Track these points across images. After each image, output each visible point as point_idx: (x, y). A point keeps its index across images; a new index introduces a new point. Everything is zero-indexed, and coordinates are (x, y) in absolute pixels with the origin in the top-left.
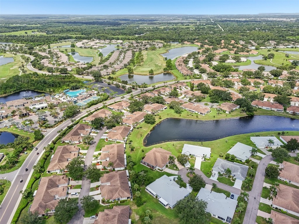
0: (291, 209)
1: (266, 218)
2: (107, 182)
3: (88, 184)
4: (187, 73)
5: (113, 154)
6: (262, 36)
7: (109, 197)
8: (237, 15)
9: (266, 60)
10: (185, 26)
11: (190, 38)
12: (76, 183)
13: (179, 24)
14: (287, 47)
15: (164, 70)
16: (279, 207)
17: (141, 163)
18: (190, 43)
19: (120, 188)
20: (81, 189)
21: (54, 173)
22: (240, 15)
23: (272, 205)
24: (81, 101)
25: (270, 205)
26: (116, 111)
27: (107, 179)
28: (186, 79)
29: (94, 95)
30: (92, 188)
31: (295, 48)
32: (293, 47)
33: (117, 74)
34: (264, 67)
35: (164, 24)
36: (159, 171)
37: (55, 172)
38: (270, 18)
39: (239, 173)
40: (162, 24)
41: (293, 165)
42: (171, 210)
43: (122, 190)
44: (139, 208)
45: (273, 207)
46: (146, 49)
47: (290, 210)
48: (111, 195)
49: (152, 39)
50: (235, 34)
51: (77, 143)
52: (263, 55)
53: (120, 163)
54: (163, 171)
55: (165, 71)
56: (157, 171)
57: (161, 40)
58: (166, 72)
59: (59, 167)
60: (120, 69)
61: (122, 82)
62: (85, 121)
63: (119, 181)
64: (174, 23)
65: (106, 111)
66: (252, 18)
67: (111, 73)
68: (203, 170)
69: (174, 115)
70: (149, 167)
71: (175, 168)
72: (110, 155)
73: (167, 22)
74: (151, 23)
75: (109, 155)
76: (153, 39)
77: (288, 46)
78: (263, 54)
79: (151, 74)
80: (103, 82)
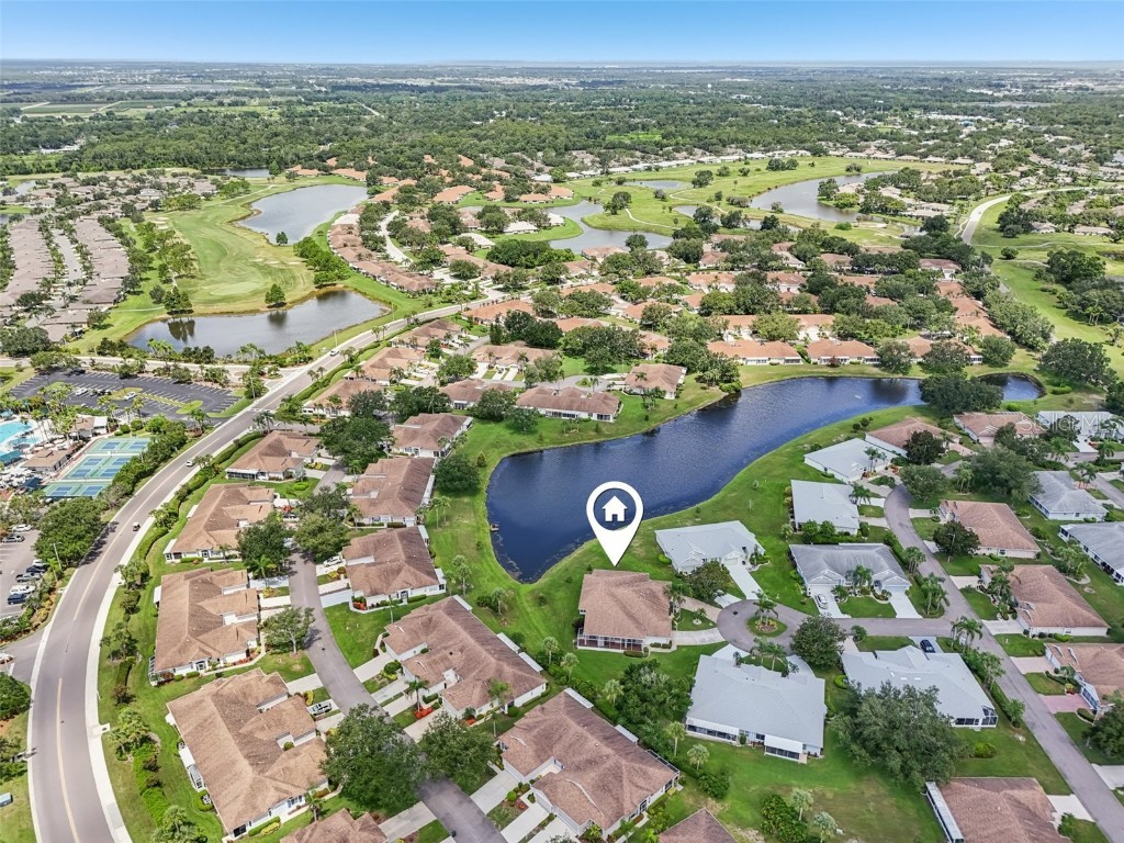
0: (1077, 625)
1: (1047, 672)
2: (542, 762)
3: (460, 802)
4: (419, 285)
5: (461, 651)
6: (539, 138)
7: (610, 813)
8: (386, 67)
9: (616, 213)
10: (230, 105)
11: (302, 155)
12: (404, 823)
13: (196, 99)
14: (635, 170)
15: (316, 283)
16: (1046, 631)
17: (579, 648)
18: (316, 171)
19: (624, 762)
20: (454, 835)
21: (267, 825)
22: (395, 67)
23: (1026, 632)
24: (53, 474)
25: (1021, 632)
26: (277, 479)
27: (536, 751)
28: (430, 305)
29: (96, 434)
30: (493, 811)
31: (657, 170)
32: (649, 169)
33: (116, 324)
34: (642, 238)
35: (130, 100)
36: (659, 650)
37: (268, 819)
38: (499, 77)
39: (887, 572)
40: (122, 99)
41: (975, 506)
42: (820, 761)
43: (637, 766)
44: (727, 804)
45: (1034, 636)
46: (151, 206)
47: (1075, 626)
48: (610, 800)
49: (140, 162)
50: (450, 133)
51: (241, 662)
52: (590, 199)
53: (520, 673)
54: (674, 648)
55: (320, 287)
56: (652, 653)
57: (185, 166)
58: (323, 290)
59: (277, 789)
60: (115, 302)
61: (184, 355)
62: (178, 555)
63: (590, 736)
64: (172, 96)
65: (241, 490)
66: (446, 79)
67: (85, 326)
68: (778, 598)
69: (521, 444)
70: (622, 651)
71: (700, 622)
72: (450, 656)
73: (138, 93)
74: (68, 98)
75: (446, 658)
76: (144, 162)
77: (635, 166)
78: (588, 195)
79: (273, 303)
80: (83, 372)
